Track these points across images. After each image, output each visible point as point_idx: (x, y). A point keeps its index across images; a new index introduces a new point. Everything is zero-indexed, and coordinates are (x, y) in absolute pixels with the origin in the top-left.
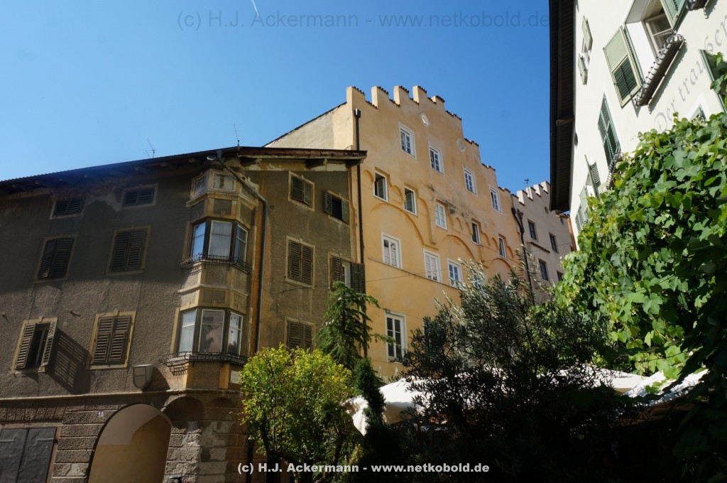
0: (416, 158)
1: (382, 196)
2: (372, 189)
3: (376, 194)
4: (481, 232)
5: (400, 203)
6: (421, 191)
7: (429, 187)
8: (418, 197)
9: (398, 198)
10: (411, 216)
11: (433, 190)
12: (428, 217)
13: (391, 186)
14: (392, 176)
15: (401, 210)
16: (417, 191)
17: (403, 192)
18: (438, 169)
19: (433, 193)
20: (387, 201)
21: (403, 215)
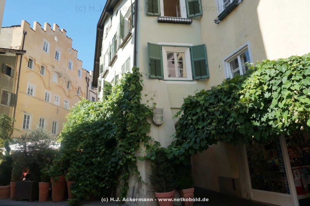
0: (49, 54)
1: (31, 67)
2: (26, 65)
3: (28, 66)
4: (71, 85)
5: (38, 71)
6: (48, 67)
7: (52, 66)
8: (46, 69)
9: (38, 69)
10: (42, 77)
11: (54, 67)
12: (49, 77)
13: (35, 64)
14: (36, 60)
15: (38, 74)
16: (46, 67)
17: (40, 67)
18: (58, 59)
19: (53, 68)
20: (32, 70)
21: (39, 76)
